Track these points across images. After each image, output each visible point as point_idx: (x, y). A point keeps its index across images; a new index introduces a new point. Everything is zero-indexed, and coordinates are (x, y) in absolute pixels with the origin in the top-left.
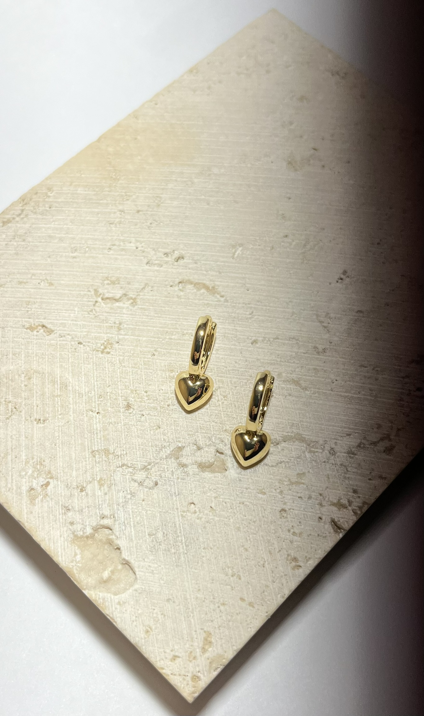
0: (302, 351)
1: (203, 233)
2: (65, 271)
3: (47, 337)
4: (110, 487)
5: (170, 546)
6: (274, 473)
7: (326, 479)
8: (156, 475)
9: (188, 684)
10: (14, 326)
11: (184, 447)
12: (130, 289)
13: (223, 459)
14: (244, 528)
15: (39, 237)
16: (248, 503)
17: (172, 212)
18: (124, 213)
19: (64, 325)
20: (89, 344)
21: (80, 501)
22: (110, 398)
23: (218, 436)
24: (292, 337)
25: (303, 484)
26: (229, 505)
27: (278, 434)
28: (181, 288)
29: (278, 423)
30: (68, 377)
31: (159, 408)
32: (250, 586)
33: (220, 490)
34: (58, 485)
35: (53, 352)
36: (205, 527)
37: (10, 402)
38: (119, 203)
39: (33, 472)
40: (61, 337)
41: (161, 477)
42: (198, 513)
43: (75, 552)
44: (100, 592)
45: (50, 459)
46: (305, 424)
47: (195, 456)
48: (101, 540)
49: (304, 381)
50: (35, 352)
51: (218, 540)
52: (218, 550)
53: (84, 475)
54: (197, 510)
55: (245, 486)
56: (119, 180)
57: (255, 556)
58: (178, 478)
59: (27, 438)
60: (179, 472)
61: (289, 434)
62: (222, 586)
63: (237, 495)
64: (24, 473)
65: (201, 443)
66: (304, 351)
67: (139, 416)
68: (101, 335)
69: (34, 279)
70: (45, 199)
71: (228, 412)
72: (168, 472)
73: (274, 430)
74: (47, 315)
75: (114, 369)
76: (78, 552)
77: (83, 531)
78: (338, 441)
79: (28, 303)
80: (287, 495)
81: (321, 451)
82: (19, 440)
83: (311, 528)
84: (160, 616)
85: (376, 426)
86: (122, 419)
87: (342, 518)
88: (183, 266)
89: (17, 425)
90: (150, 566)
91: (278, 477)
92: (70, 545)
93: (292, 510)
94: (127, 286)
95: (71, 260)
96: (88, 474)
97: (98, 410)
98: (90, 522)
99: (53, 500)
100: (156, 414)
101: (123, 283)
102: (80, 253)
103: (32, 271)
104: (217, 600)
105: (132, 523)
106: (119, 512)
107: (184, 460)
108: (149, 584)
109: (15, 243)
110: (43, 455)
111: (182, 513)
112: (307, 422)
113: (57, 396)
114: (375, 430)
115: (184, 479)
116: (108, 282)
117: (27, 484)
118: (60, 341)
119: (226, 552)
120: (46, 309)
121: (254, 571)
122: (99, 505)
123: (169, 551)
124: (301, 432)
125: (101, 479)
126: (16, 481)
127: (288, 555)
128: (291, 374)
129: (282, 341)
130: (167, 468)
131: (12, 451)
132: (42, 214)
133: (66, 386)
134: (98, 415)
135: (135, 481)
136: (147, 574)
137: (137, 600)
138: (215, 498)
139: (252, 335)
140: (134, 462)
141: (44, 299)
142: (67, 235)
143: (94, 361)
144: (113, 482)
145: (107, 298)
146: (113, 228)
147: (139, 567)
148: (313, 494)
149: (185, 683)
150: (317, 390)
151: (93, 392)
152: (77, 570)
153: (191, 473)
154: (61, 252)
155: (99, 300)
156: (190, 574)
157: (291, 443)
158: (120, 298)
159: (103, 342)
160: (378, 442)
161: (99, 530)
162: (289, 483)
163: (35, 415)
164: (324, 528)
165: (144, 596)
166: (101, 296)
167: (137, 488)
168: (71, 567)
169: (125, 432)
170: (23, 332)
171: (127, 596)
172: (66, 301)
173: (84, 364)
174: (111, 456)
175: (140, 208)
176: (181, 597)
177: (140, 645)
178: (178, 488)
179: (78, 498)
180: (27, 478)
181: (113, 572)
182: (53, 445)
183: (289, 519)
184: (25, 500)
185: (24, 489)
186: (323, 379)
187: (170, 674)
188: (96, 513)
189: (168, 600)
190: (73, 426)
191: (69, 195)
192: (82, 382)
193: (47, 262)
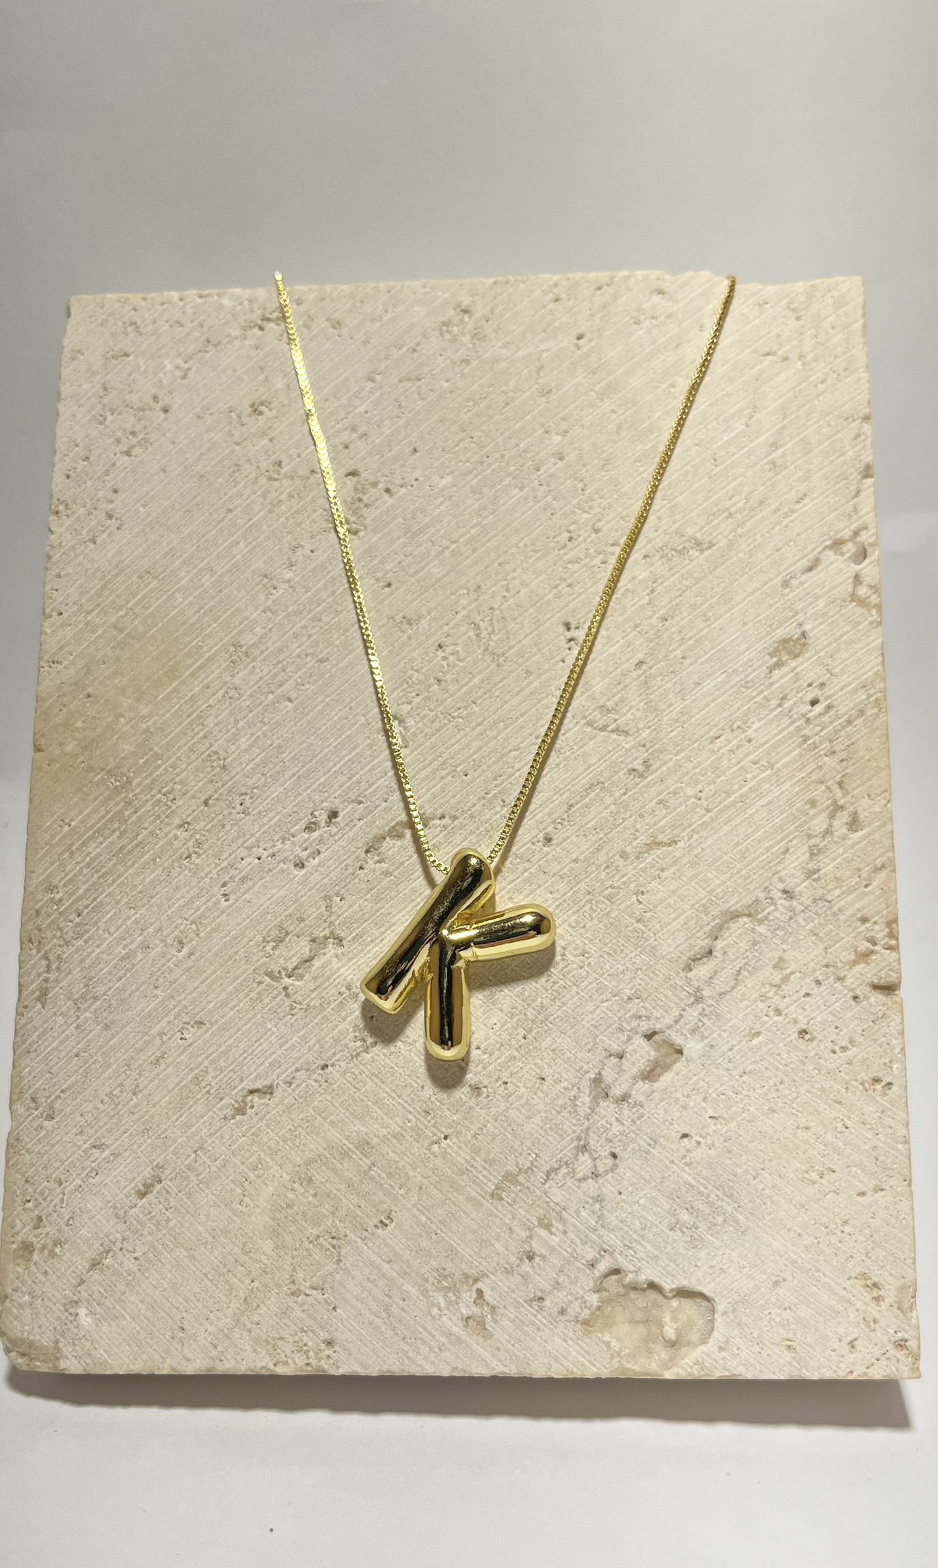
0: (617, 794)
1: (326, 750)
2: (197, 987)
3: (271, 1102)
4: (561, 1219)
5: (712, 1220)
6: (744, 994)
7: (813, 938)
8: (601, 1145)
9: (898, 1361)
10: (212, 1131)
11: (600, 1073)
12: (310, 927)
13: (664, 1041)
14: (776, 1104)
15: (110, 973)
16: (751, 1067)
17: (254, 759)
18: (188, 823)
19: (277, 1064)
20: (337, 1058)
21: (543, 1273)
22: (441, 1102)
23: (628, 1015)
24: (587, 786)
25: (792, 973)
26: (731, 1093)
27: (698, 938)
28: (376, 858)
29: (685, 923)
30: (356, 1129)
31: (516, 1053)
32: (854, 1169)
33: (699, 1086)
34: (494, 1282)
35: (302, 1116)
36: (729, 1152)
37: (318, 1236)
38: (167, 817)
39: (445, 1296)
40: (290, 1083)
41: (611, 1141)
42: (703, 1141)
43: (604, 1342)
44: (683, 1359)
45: (449, 1259)
46: (720, 890)
47: (625, 1071)
48: (619, 1295)
49: (662, 833)
50: (277, 1138)
51: (761, 1151)
52: (773, 1163)
53: (514, 1236)
54: (698, 1138)
55: (725, 1048)
56: (129, 782)
57: (825, 1126)
58: (633, 1121)
59: (390, 1261)
60: (626, 1112)
61: (712, 924)
62: (820, 1202)
63: (727, 1069)
64: (435, 1310)
65: (617, 1047)
66: (623, 791)
67: (502, 1089)
68: (340, 1028)
69: (169, 1039)
70: (58, 909)
71: (607, 971)
72: (614, 1126)
73: (688, 938)
74: (239, 1073)
75: (405, 1057)
76: (607, 1337)
77: (585, 1307)
78: (782, 874)
79: (197, 1080)
80: (787, 1008)
81: (773, 908)
82: (384, 1275)
83: (856, 1022)
84: (785, 1315)
85: (808, 806)
86: (484, 1115)
87: (880, 971)
88: (347, 825)
89: (359, 1257)
90: (711, 1267)
91: (755, 996)
92: (588, 1341)
93: (812, 1022)
94: (302, 925)
95: (190, 964)
96: (517, 1229)
97: (442, 1133)
98: (583, 1288)
99: (508, 1307)
100: (522, 1065)
101: (292, 928)
102: (192, 940)
103: (154, 1031)
104: (832, 1226)
105: (638, 1238)
106: (605, 1239)
107: (617, 1091)
108: (732, 1290)
109: (87, 1014)
110: (434, 1264)
111: (684, 1161)
112: (719, 886)
113: (370, 1167)
114: (812, 812)
115: (642, 1116)
116: (272, 944)
117: (454, 1319)
118: (294, 1090)
119: (785, 1156)
120: (229, 1065)
121: (841, 1144)
122: (571, 1254)
123: (715, 1224)
124: (726, 906)
125: (540, 1220)
126: (436, 1330)
127: (862, 1084)
128: (636, 839)
129: (579, 806)
130: (607, 1122)
131: (389, 1296)
132: (79, 936)
133: (368, 1143)
134: (448, 1140)
135: (585, 1179)
136: (718, 1280)
137: (739, 1324)
138: (704, 1100)
139: (534, 834)
140: (559, 1156)
141: (211, 1054)
142: (145, 933)
143: (367, 1073)
144: (558, 1209)
145: (294, 969)
146: (197, 861)
147: (700, 1282)
148: (817, 974)
149: (893, 1360)
150: (690, 829)
151: (410, 1117)
152: (628, 1362)
153: (643, 1099)
154: (163, 966)
155: (287, 981)
156: (770, 1227)
157: (727, 934)
158: (311, 950)
159: (352, 1035)
160: (831, 825)
161: (604, 1284)
162: (775, 989)
163: (367, 1220)
164: (871, 1005)
165: (742, 1310)
166: (283, 973)
167: (596, 1186)
168: (617, 1365)
169: (505, 1130)
170: (234, 1127)
171: (721, 1331)
172: (244, 1028)
173: (359, 1090)
174: (521, 1178)
175: (203, 798)
176: (785, 1265)
177: (796, 1373)
178: (647, 1134)
179: (536, 1273)
180: (446, 1312)
181: (674, 1320)
182: (434, 1237)
183: (820, 1037)
184: (475, 1343)
185: (457, 1329)
186: (683, 807)
187: (866, 1370)
188: (579, 1270)
189: (776, 1283)
190: (432, 1187)
191: (85, 871)
192: (382, 1119)
193: (159, 999)
